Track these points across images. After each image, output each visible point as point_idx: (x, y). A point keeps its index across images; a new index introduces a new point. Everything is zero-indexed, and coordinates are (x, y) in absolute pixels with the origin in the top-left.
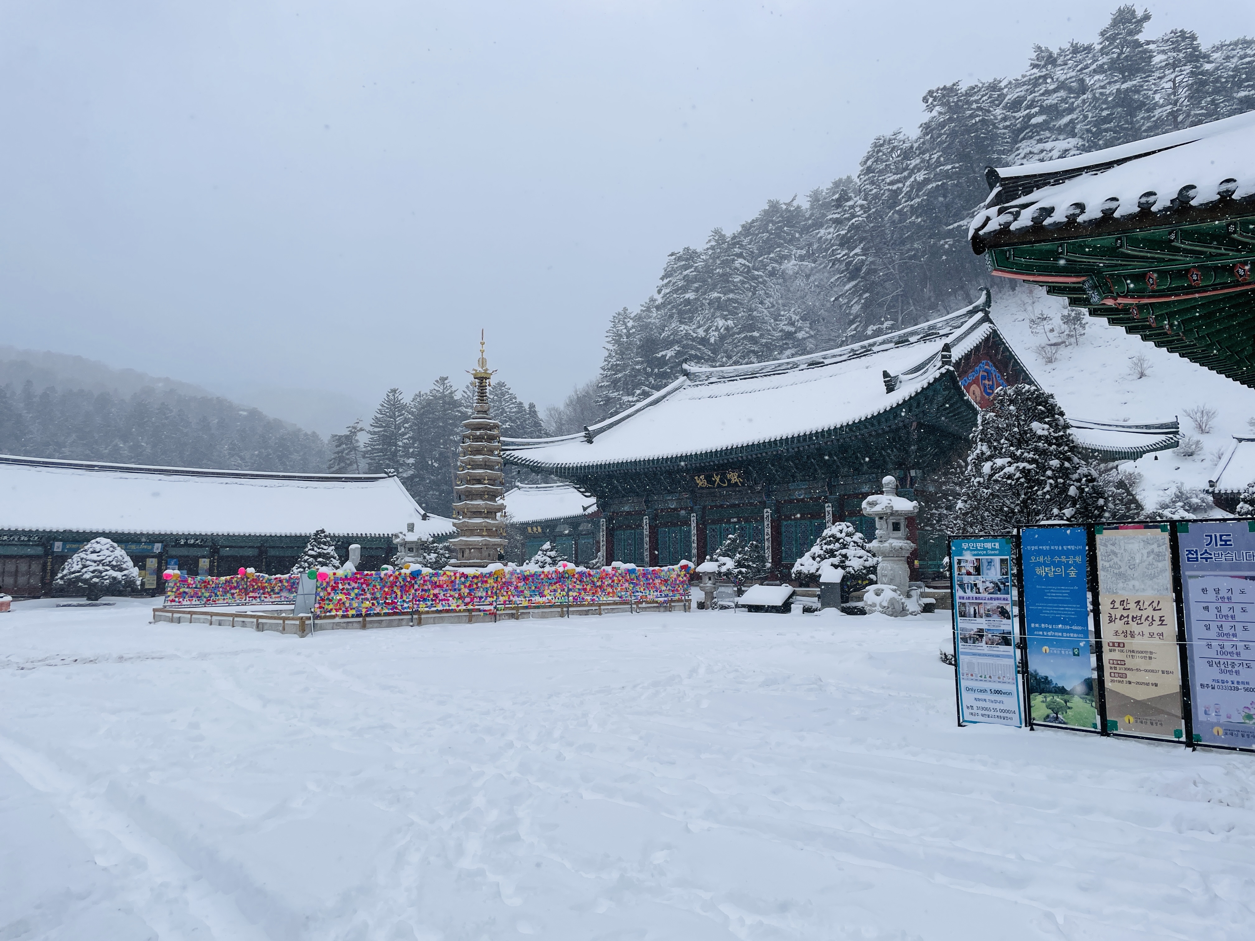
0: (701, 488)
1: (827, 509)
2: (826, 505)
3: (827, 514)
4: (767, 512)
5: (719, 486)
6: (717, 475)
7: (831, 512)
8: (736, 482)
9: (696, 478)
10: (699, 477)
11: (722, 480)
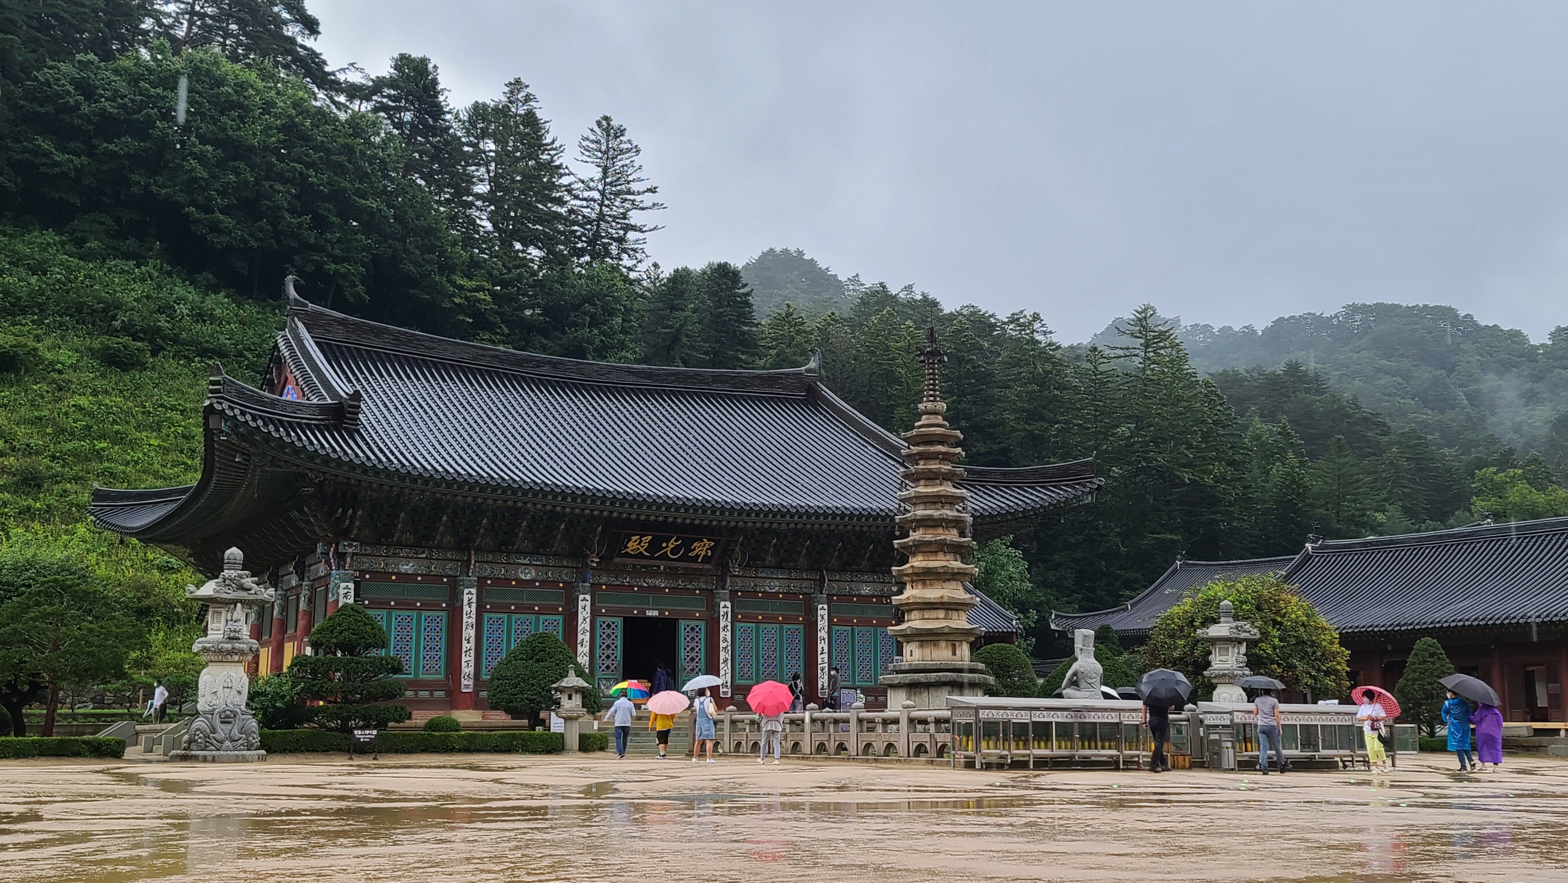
0: (628, 555)
1: (820, 612)
2: (820, 606)
3: (819, 618)
4: (725, 607)
5: (664, 557)
6: (675, 541)
7: (826, 617)
8: (698, 556)
9: (634, 538)
10: (640, 538)
11: (674, 551)
